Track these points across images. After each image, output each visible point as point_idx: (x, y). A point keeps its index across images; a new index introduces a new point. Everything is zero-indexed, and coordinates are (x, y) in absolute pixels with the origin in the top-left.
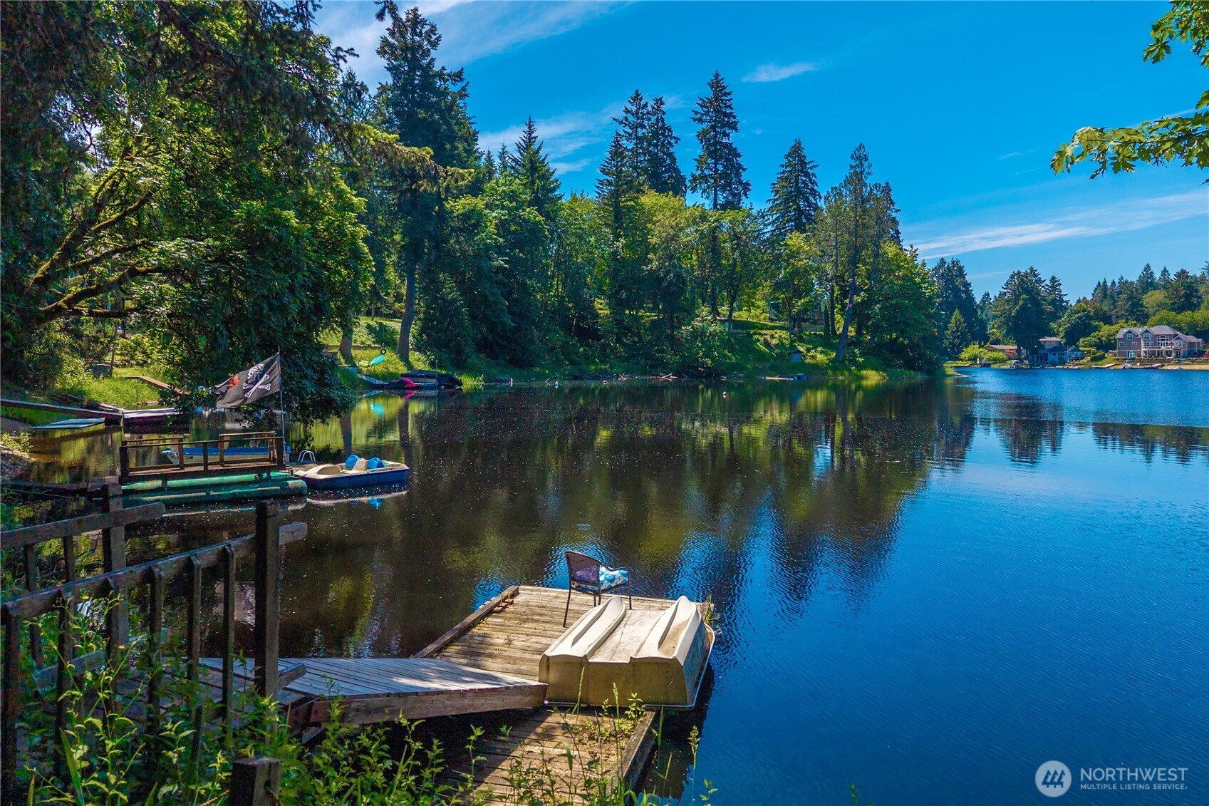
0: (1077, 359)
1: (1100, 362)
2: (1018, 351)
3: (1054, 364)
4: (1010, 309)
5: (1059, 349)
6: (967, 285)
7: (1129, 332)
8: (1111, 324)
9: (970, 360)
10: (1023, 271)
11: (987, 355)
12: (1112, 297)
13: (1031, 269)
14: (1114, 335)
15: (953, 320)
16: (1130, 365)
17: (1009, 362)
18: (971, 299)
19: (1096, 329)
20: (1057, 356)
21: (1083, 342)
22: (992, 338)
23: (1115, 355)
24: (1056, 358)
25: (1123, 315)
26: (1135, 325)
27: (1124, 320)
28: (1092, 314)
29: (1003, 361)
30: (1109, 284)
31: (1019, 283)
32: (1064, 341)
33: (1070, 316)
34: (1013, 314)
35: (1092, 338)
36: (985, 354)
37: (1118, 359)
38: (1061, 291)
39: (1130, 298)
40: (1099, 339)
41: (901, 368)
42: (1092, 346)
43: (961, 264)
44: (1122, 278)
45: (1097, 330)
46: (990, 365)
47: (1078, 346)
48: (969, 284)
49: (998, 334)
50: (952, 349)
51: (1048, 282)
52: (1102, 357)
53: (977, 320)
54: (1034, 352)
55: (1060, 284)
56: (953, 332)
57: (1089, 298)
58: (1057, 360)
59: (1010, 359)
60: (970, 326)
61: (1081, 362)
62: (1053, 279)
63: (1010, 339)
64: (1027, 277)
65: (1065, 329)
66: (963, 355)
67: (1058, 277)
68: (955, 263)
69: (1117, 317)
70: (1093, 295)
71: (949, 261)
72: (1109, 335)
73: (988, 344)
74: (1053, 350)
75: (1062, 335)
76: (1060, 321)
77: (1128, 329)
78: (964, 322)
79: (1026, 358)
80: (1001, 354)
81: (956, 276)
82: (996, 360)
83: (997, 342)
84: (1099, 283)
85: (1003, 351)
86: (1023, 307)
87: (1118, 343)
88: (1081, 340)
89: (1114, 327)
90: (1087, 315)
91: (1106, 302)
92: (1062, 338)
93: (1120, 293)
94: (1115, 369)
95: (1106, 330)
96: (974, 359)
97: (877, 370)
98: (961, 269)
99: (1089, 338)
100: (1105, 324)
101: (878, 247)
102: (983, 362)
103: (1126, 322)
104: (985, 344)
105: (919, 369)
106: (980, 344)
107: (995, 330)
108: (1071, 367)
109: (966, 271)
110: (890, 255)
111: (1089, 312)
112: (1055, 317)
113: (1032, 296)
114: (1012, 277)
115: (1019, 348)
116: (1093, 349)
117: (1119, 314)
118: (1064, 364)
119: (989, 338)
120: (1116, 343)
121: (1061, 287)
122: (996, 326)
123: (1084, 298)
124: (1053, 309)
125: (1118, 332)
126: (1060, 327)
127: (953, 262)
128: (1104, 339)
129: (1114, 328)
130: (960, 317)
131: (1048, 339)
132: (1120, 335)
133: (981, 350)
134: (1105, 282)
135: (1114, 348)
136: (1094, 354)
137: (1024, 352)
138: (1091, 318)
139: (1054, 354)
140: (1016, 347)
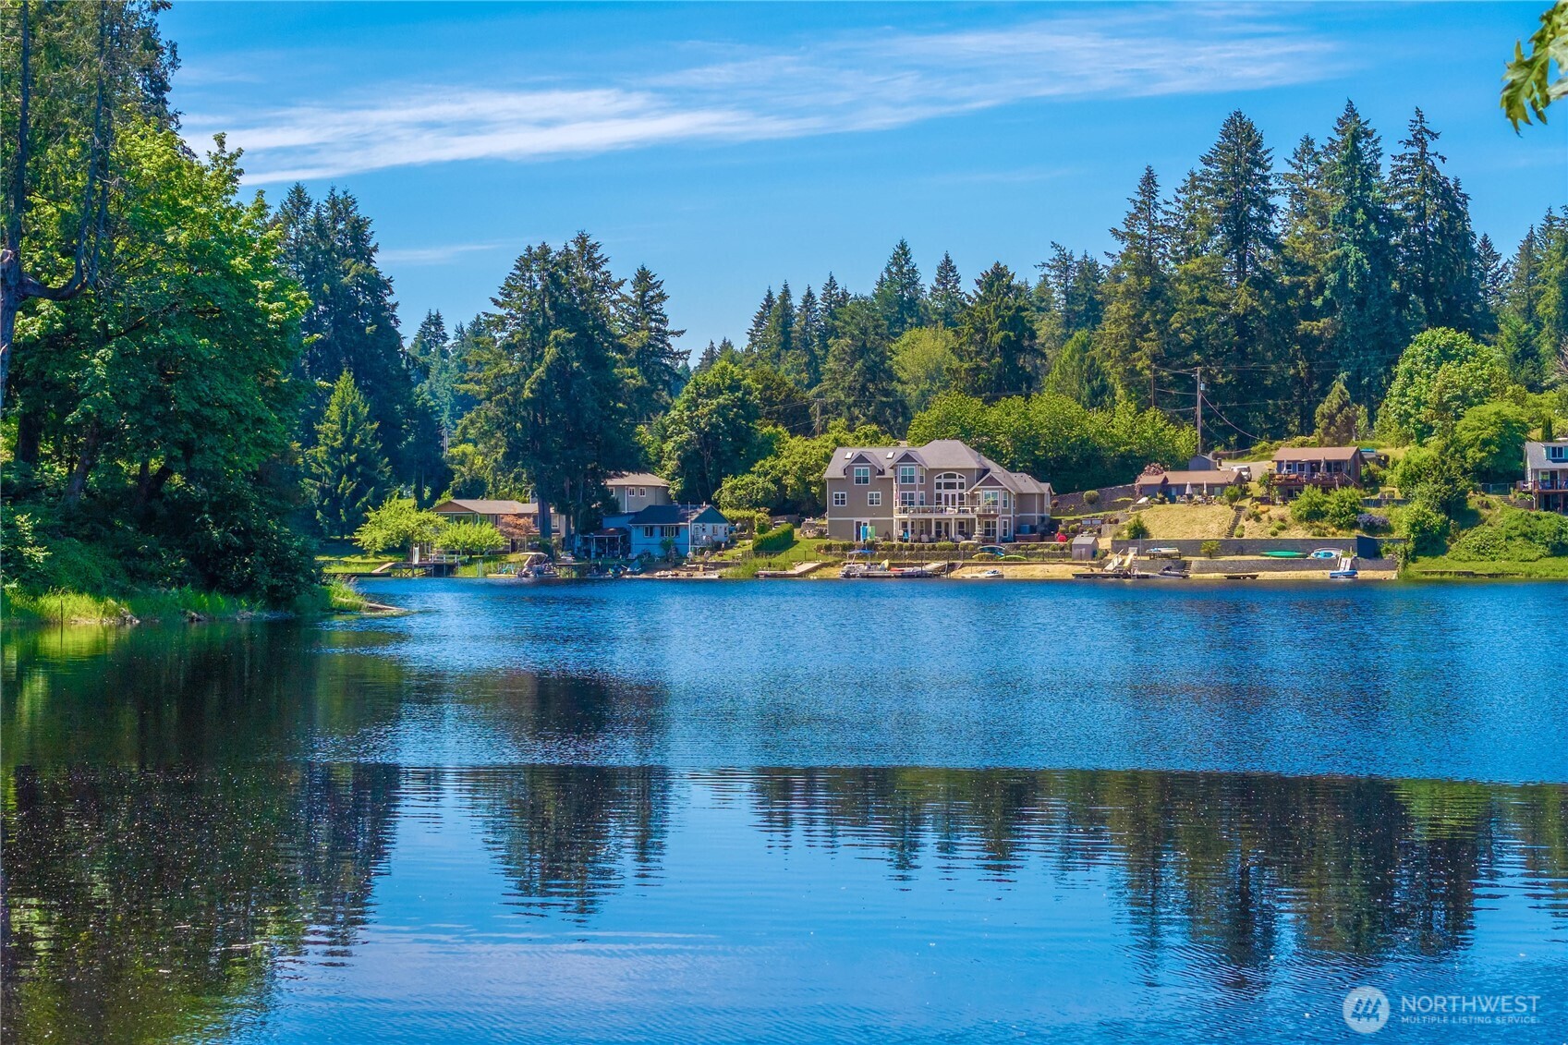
0: (716, 547)
1: (780, 559)
2: (543, 520)
3: (648, 564)
4: (516, 376)
5: (662, 514)
6: (377, 286)
7: (861, 459)
8: (808, 431)
9: (389, 550)
10: (556, 246)
11: (442, 533)
12: (807, 345)
13: (582, 240)
14: (818, 467)
15: (333, 411)
16: (862, 568)
17: (513, 557)
18: (388, 334)
19: (768, 447)
20: (657, 539)
21: (733, 489)
22: (461, 474)
23: (821, 534)
24: (654, 543)
25: (838, 403)
26: (874, 439)
27: (842, 421)
28: (755, 398)
29: (494, 555)
30: (797, 301)
31: (545, 289)
32: (677, 486)
33: (692, 405)
34: (527, 394)
35: (755, 480)
36: (437, 529)
37: (829, 548)
38: (664, 321)
39: (860, 351)
40: (777, 481)
41: (181, 583)
42: (755, 505)
43: (362, 212)
44: (832, 284)
45: (771, 452)
46: (451, 568)
47: (716, 504)
48: (386, 285)
49: (479, 461)
50: (332, 513)
51: (627, 290)
52: (786, 542)
53: (411, 411)
54: (588, 524)
55: (662, 297)
56: (334, 452)
57: (741, 343)
58: (657, 552)
59: (514, 548)
60: (389, 431)
61: (729, 555)
62: (643, 277)
63: (517, 479)
64: (567, 269)
65: (680, 447)
66: (366, 536)
67: (658, 273)
68: (341, 206)
69: (824, 411)
70: (752, 336)
71: (319, 198)
72: (805, 470)
73: (447, 497)
74: (647, 517)
75: (671, 465)
76: (667, 420)
77: (857, 451)
78: (370, 419)
79: (567, 544)
80: (488, 530)
81: (345, 253)
82: (473, 553)
83: (475, 489)
84: (769, 298)
85: (495, 519)
86: (559, 371)
87: (831, 495)
88: (728, 483)
89: (817, 443)
90: (743, 404)
91: (789, 360)
92: (671, 478)
93: (830, 332)
94: (821, 580)
95: (796, 449)
96: (401, 547)
97: (97, 591)
98: (358, 230)
99: (748, 478)
100: (793, 433)
101: (106, 135)
102: (433, 557)
103: (851, 429)
104: (436, 494)
105: (243, 588)
106: (419, 495)
107: (469, 448)
108: (699, 575)
109: (377, 234)
110: (147, 169)
111: (748, 392)
112: (647, 404)
113: (582, 332)
114: (524, 264)
115: (543, 509)
116: (760, 515)
117: (830, 399)
118: (677, 565)
119: (451, 474)
120: (823, 493)
121: (666, 308)
122: (472, 432)
123: (726, 345)
124: (640, 381)
125: (828, 458)
126: (664, 439)
127: (334, 203)
128: (790, 480)
129: (817, 445)
130: (356, 398)
131: (631, 479)
132: (834, 470)
133: (424, 515)
134: (786, 293)
135: (819, 511)
136: (763, 529)
137: (558, 522)
138: (750, 413)
139: (650, 532)
140: (533, 508)
